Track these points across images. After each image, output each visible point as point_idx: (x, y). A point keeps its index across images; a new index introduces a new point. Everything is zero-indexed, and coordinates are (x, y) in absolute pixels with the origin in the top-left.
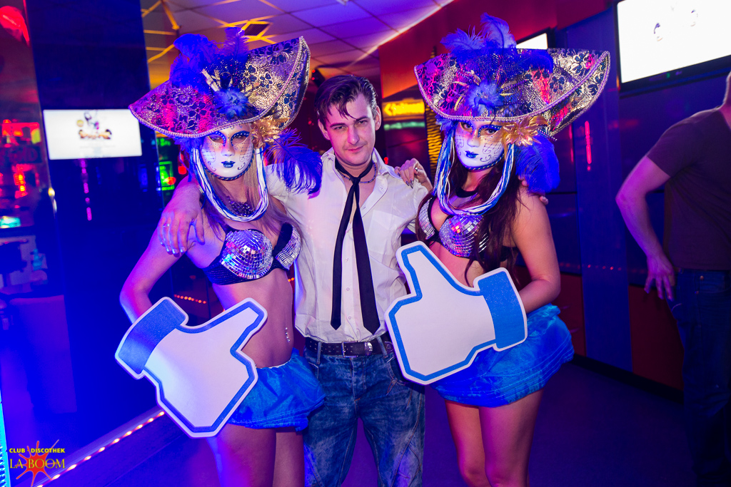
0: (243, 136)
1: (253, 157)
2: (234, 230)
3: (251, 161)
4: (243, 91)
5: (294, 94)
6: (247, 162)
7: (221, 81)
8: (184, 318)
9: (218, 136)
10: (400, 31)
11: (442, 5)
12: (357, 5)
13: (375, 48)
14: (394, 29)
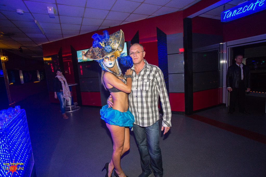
0: (112, 56)
9: (107, 58)
10: (51, 42)
11: (64, 38)
12: (45, 35)
13: (41, 44)
14: (49, 41)
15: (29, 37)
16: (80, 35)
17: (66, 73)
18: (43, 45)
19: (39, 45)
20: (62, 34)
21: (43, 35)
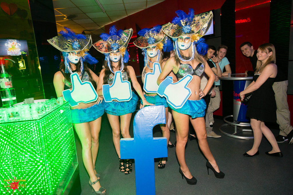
0: (188, 38)
1: (191, 45)
2: (182, 64)
3: (190, 46)
4: (191, 26)
5: (205, 28)
6: (189, 46)
7: (185, 23)
8: (172, 81)
9: (181, 38)
10: (113, 22)
11: (128, 15)
12: (106, 13)
13: (104, 26)
14: (112, 21)
15: (90, 18)
16: (147, 8)
17: (133, 62)
18: (106, 26)
19: (101, 27)
20: (126, 10)
21: (104, 13)
